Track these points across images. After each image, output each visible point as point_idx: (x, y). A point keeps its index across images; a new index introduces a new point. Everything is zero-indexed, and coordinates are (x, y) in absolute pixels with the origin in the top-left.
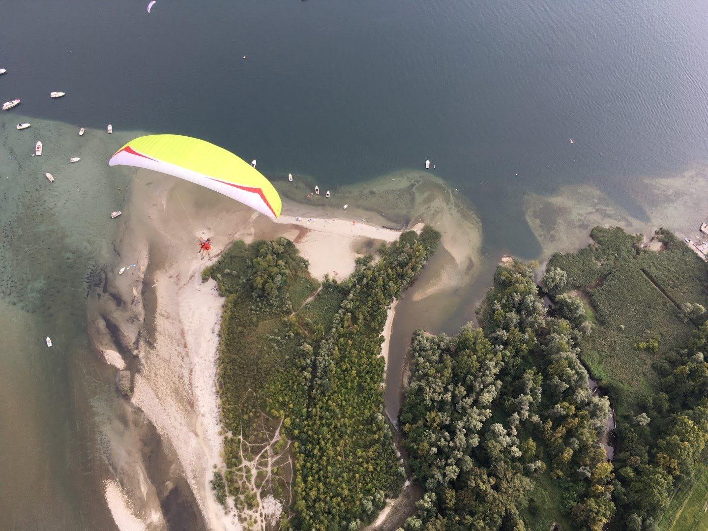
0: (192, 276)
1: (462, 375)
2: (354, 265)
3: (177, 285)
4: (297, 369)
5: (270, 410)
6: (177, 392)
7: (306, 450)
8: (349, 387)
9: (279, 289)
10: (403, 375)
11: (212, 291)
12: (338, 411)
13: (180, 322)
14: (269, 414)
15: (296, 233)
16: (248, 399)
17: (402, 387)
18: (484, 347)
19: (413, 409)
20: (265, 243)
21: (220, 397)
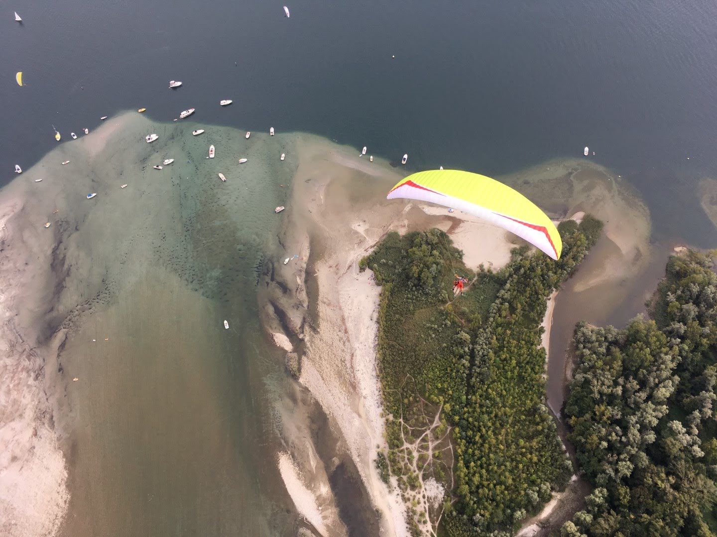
0: (350, 266)
1: (634, 368)
2: (510, 255)
3: (337, 274)
4: (455, 357)
5: (429, 396)
6: (340, 375)
7: (467, 436)
8: (509, 377)
9: (434, 278)
10: (566, 367)
11: (369, 281)
12: (498, 399)
13: (340, 309)
14: (428, 399)
15: (449, 224)
16: (407, 384)
17: (566, 379)
18: (659, 340)
19: (578, 401)
20: (418, 234)
21: (381, 381)
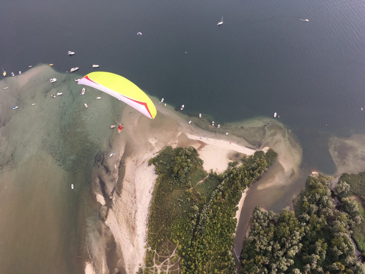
0: (144, 162)
1: (279, 237)
2: (227, 166)
3: (136, 165)
4: (189, 218)
5: (172, 239)
6: (127, 221)
7: (187, 264)
8: (215, 233)
9: (186, 174)
10: (246, 230)
11: (152, 171)
12: (207, 245)
13: (134, 185)
14: (171, 240)
15: (199, 145)
16: (162, 231)
17: (245, 237)
18: (294, 223)
19: (249, 251)
20: (182, 149)
21: (148, 227)
